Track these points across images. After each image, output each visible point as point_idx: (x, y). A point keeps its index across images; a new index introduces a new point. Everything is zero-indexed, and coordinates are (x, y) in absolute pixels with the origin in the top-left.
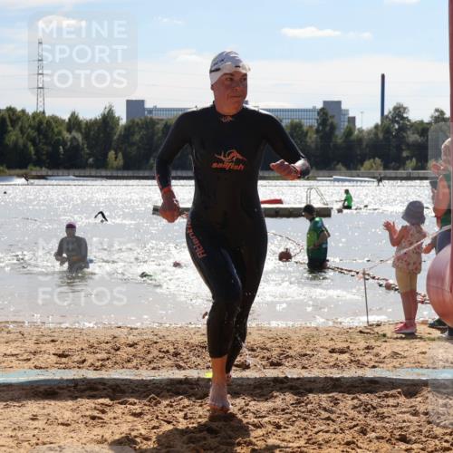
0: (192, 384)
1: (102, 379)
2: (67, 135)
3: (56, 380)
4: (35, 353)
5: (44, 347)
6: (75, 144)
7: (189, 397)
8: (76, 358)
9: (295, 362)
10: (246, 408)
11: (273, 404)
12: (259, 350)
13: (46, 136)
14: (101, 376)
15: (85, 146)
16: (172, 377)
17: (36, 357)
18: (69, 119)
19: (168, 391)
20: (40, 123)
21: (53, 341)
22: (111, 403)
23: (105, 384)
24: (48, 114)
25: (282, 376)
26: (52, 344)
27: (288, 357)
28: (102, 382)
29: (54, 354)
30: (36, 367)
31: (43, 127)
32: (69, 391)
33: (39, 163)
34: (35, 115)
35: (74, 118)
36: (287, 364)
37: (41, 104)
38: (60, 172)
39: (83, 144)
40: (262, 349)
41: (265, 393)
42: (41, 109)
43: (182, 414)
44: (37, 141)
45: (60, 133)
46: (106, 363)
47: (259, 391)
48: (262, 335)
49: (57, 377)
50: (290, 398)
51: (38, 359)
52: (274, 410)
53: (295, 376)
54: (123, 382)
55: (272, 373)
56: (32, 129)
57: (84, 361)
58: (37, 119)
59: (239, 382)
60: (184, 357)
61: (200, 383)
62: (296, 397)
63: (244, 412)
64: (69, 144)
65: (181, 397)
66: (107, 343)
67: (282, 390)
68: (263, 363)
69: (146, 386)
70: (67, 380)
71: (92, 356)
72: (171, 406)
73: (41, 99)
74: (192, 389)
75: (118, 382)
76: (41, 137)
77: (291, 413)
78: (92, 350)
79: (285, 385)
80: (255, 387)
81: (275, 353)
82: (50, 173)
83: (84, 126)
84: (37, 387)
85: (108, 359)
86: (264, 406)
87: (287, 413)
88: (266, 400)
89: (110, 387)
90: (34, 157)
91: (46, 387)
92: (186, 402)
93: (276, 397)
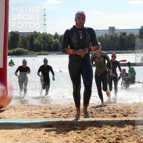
0: (97, 123)
1: (67, 121)
2: (54, 40)
3: (51, 122)
4: (44, 113)
5: (47, 111)
6: (57, 43)
7: (96, 127)
8: (58, 114)
9: (132, 115)
10: (116, 130)
11: (125, 129)
12: (120, 111)
13: (47, 41)
14: (66, 120)
15: (60, 44)
16: (90, 120)
17: (45, 114)
18: (55, 35)
19: (89, 125)
20: (45, 36)
21: (50, 109)
22: (70, 129)
23: (68, 123)
24: (47, 33)
25: (128, 119)
26: (50, 110)
27: (130, 113)
28: (67, 122)
29: (51, 113)
30: (45, 117)
31: (46, 37)
32: (56, 125)
33: (45, 50)
34: (43, 34)
35: (56, 34)
36: (129, 116)
37: (45, 30)
38: (52, 53)
39: (59, 43)
40: (121, 111)
41: (122, 125)
42: (45, 32)
43: (94, 132)
44: (44, 42)
45: (51, 40)
46: (68, 116)
47: (120, 125)
48: (121, 106)
49: (52, 121)
50: (131, 127)
51: (45, 115)
52: (125, 131)
53: (133, 120)
54: (74, 122)
55: (124, 119)
56: (42, 38)
57: (61, 115)
58: (44, 35)
59: (113, 122)
60: (95, 114)
61: (100, 122)
62: (133, 127)
63: (115, 132)
64: (54, 43)
65: (93, 127)
66: (68, 109)
67: (128, 124)
68: (121, 115)
69: (82, 123)
70: (55, 122)
71: (63, 113)
72: (90, 130)
73: (45, 28)
74: (97, 124)
75: (72, 122)
76: (45, 41)
77: (131, 132)
78: (63, 111)
79: (129, 123)
80: (119, 124)
81: (125, 112)
82: (48, 53)
83: (59, 37)
84: (45, 124)
85: (69, 114)
86: (122, 130)
87: (130, 132)
88: (123, 127)
89: (70, 124)
90: (43, 48)
91: (48, 124)
92: (95, 128)
93: (126, 126)
